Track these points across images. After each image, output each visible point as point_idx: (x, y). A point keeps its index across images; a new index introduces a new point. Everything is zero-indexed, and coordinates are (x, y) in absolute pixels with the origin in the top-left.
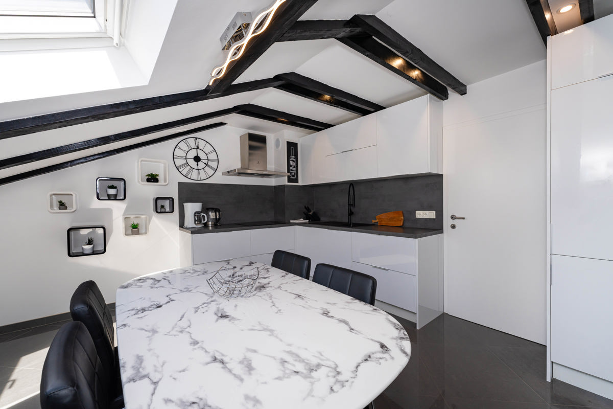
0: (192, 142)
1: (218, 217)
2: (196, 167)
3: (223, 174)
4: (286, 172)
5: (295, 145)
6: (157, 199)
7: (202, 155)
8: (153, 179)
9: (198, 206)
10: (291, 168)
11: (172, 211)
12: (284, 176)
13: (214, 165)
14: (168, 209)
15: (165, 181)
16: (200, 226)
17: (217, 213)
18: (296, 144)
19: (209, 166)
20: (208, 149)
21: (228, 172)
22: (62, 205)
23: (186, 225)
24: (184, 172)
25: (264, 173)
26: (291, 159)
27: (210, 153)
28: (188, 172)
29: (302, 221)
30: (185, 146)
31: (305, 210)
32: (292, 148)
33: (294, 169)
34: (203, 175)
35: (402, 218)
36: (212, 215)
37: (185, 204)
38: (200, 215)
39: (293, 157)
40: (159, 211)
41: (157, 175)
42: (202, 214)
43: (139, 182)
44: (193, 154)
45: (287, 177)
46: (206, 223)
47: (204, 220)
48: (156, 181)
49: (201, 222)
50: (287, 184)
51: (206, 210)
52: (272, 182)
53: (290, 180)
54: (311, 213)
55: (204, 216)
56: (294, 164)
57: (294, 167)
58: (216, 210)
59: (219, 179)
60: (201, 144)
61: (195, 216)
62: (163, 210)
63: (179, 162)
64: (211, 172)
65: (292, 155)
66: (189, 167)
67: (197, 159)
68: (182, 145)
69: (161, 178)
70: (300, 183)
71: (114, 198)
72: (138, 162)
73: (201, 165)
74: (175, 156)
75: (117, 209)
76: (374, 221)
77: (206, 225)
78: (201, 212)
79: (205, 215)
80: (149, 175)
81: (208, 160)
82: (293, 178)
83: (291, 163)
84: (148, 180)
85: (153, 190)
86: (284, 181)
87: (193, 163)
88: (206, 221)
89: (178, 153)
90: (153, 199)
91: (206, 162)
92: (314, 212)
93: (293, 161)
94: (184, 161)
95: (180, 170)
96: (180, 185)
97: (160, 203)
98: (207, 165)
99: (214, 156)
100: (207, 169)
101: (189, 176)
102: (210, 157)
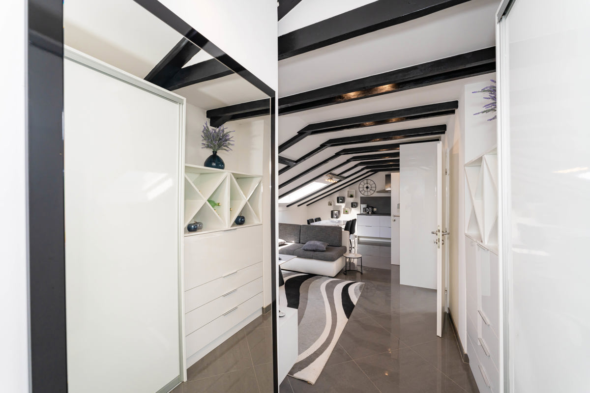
0: (365, 181)
2: (367, 191)
3: (377, 192)
7: (369, 186)
8: (352, 196)
9: (365, 206)
13: (374, 189)
14: (356, 206)
15: (356, 197)
20: (372, 183)
22: (331, 205)
23: (361, 212)
24: (362, 193)
28: (364, 193)
30: (363, 184)
34: (369, 194)
36: (371, 209)
37: (362, 205)
38: (366, 209)
40: (353, 207)
43: (348, 197)
44: (366, 186)
49: (366, 212)
51: (368, 207)
58: (372, 207)
59: (376, 195)
60: (369, 182)
63: (361, 189)
64: (372, 192)
66: (364, 191)
67: (367, 188)
68: (362, 183)
69: (354, 196)
71: (342, 202)
72: (347, 191)
73: (369, 190)
74: (359, 188)
75: (343, 205)
77: (368, 213)
79: (368, 209)
80: (350, 195)
84: (350, 197)
85: (352, 200)
87: (365, 189)
88: (368, 211)
89: (361, 186)
90: (351, 203)
94: (363, 189)
96: (361, 198)
97: (354, 204)
98: (371, 189)
99: (374, 185)
100: (371, 191)
101: (364, 195)
102: (372, 186)
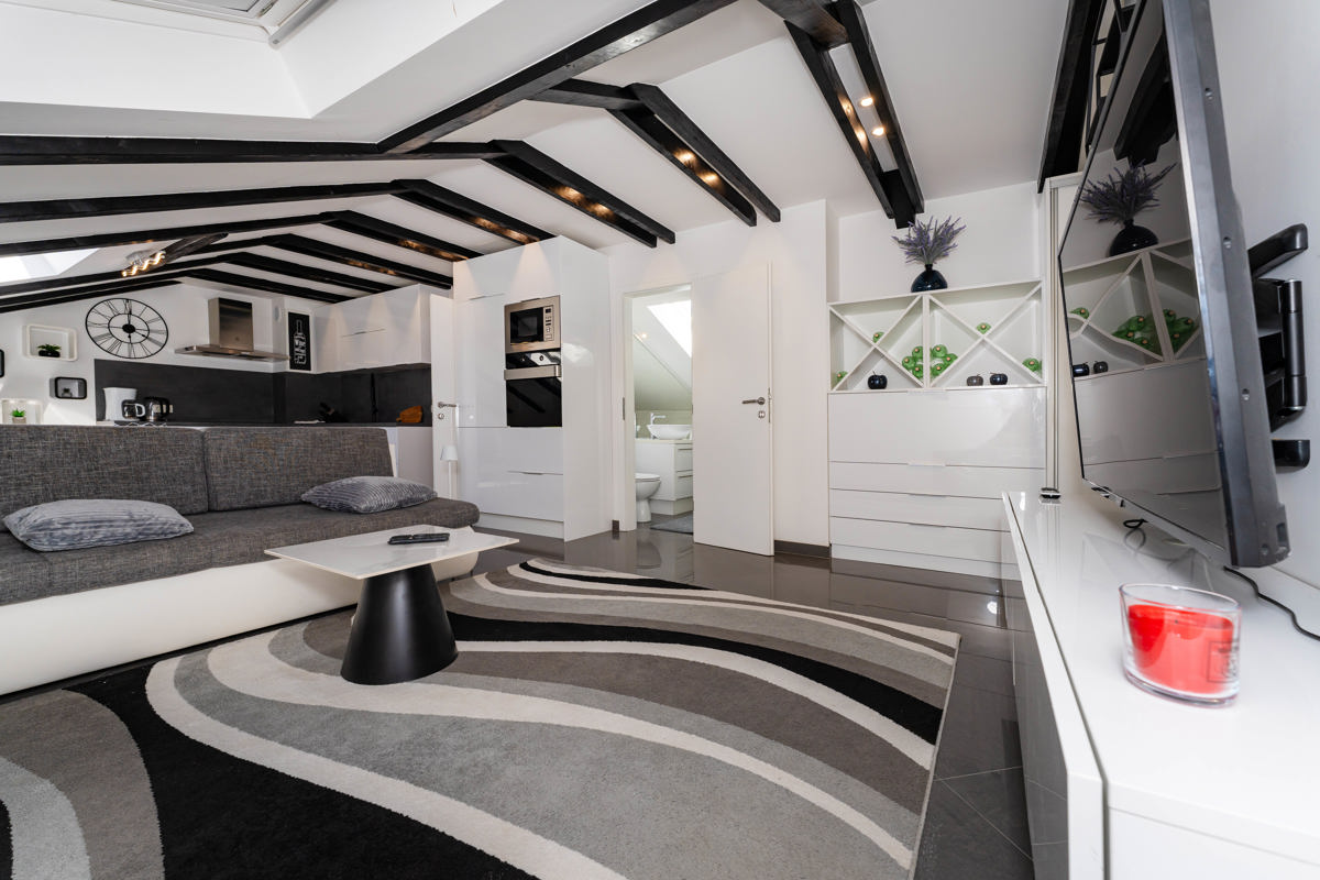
0: (118, 302)
1: (165, 411)
2: (127, 340)
3: (177, 351)
4: (288, 353)
5: (305, 319)
6: (57, 379)
7: (135, 322)
8: (50, 352)
9: (129, 394)
10: (297, 350)
11: (84, 395)
12: (284, 359)
13: (159, 338)
14: (76, 394)
15: (71, 356)
16: (132, 420)
17: (164, 406)
18: (307, 317)
19: (150, 339)
20: (149, 315)
21: (187, 349)
23: (107, 417)
24: (106, 346)
25: (248, 353)
26: (297, 337)
27: (152, 321)
28: (113, 346)
29: (317, 421)
30: (108, 310)
31: (322, 409)
32: (299, 324)
33: (303, 351)
34: (141, 352)
35: (420, 413)
36: (155, 408)
37: (107, 390)
38: (134, 406)
39: (301, 334)
40: (60, 395)
41: (57, 348)
42: (137, 405)
43: (25, 354)
44: (123, 320)
45: (288, 362)
46: (144, 416)
47: (140, 412)
48: (57, 355)
49: (134, 416)
50: (288, 370)
51: (143, 398)
52: (269, 367)
53: (293, 365)
54: (330, 413)
55: (139, 408)
56: (303, 344)
57: (303, 348)
58: (161, 401)
59: (168, 357)
60: (137, 308)
61: (123, 406)
62: (67, 395)
63: (95, 332)
64: (153, 348)
65: (299, 332)
66: (114, 339)
67: (129, 329)
68: (102, 308)
69: (64, 351)
70: (313, 371)
72: (24, 328)
73: (136, 337)
74: (88, 323)
76: (398, 420)
77: (143, 420)
78: (135, 402)
79: (141, 406)
80: (43, 347)
81: (149, 331)
82: (302, 363)
83: (297, 342)
84: (42, 354)
86: (286, 367)
87: (123, 336)
88: (144, 413)
89: (93, 318)
90: (51, 380)
91: (146, 333)
92: (336, 413)
93: (301, 340)
94: (106, 331)
95: (98, 343)
96: (98, 363)
97: (62, 385)
98: (146, 337)
99: (159, 325)
100: (147, 343)
101: (114, 352)
102: (152, 326)
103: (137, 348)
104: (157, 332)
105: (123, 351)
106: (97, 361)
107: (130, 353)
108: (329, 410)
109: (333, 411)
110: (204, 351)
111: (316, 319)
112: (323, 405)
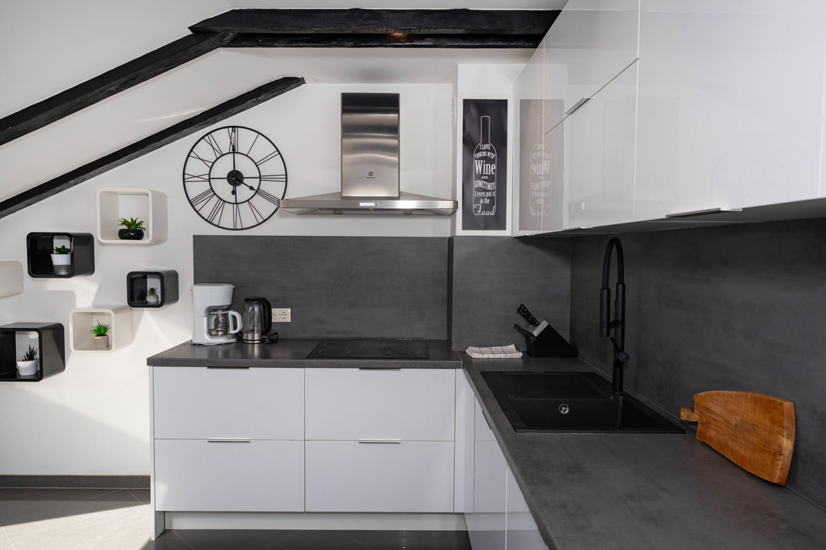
0: (222, 139)
2: (232, 198)
5: (498, 107)
7: (245, 167)
8: (132, 232)
9: (219, 294)
10: (478, 184)
13: (276, 188)
14: (159, 298)
16: (222, 340)
18: (503, 104)
19: (263, 194)
24: (206, 212)
26: (479, 155)
27: (265, 160)
28: (214, 212)
30: (208, 150)
32: (485, 119)
33: (490, 186)
34: (248, 218)
35: (787, 444)
38: (226, 316)
39: (487, 146)
41: (141, 224)
42: (231, 313)
44: (224, 168)
45: (460, 213)
46: (241, 332)
47: (235, 328)
49: (226, 333)
50: (460, 232)
51: (239, 301)
53: (468, 221)
54: (536, 333)
55: (234, 317)
56: (491, 169)
57: (490, 179)
60: (245, 140)
61: (210, 315)
63: (196, 189)
64: (266, 207)
65: (485, 142)
66: (215, 199)
67: (235, 178)
68: (204, 150)
69: (146, 229)
70: (512, 228)
71: (67, 273)
73: (243, 191)
74: (186, 176)
75: (78, 291)
76: (685, 415)
78: (229, 308)
79: (236, 314)
80: (125, 222)
81: (260, 178)
82: (488, 213)
83: (478, 167)
84: (123, 235)
86: (456, 227)
87: (224, 188)
89: (195, 167)
91: (255, 183)
92: (548, 328)
93: (487, 160)
94: (206, 187)
95: (197, 208)
98: (257, 192)
100: (258, 201)
101: (216, 222)
102: (266, 169)
103: (244, 208)
104: (271, 178)
105: (227, 220)
106: (196, 238)
107: (235, 223)
108: (535, 323)
109: (544, 324)
110: (312, 208)
111: (525, 105)
112: (523, 311)
